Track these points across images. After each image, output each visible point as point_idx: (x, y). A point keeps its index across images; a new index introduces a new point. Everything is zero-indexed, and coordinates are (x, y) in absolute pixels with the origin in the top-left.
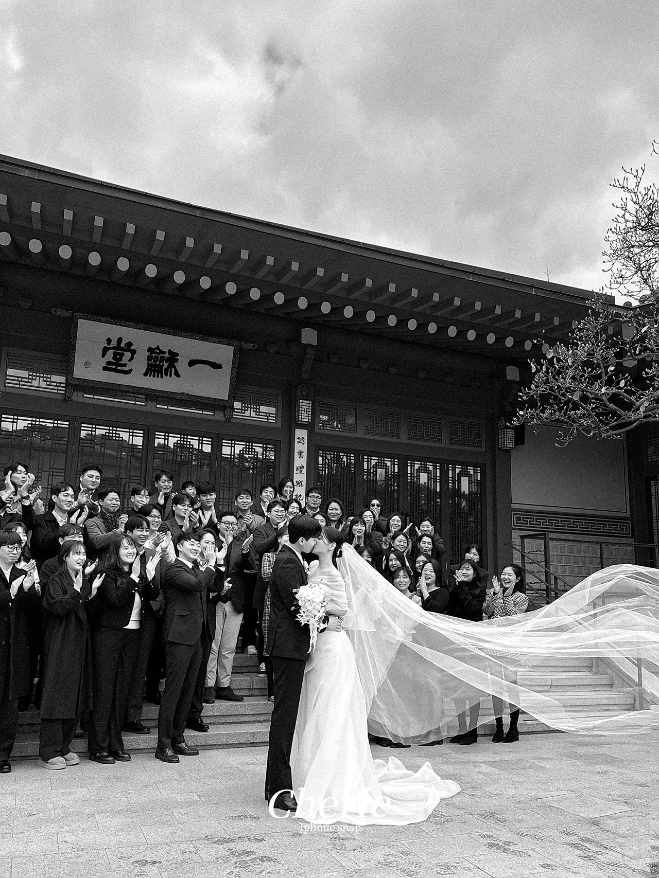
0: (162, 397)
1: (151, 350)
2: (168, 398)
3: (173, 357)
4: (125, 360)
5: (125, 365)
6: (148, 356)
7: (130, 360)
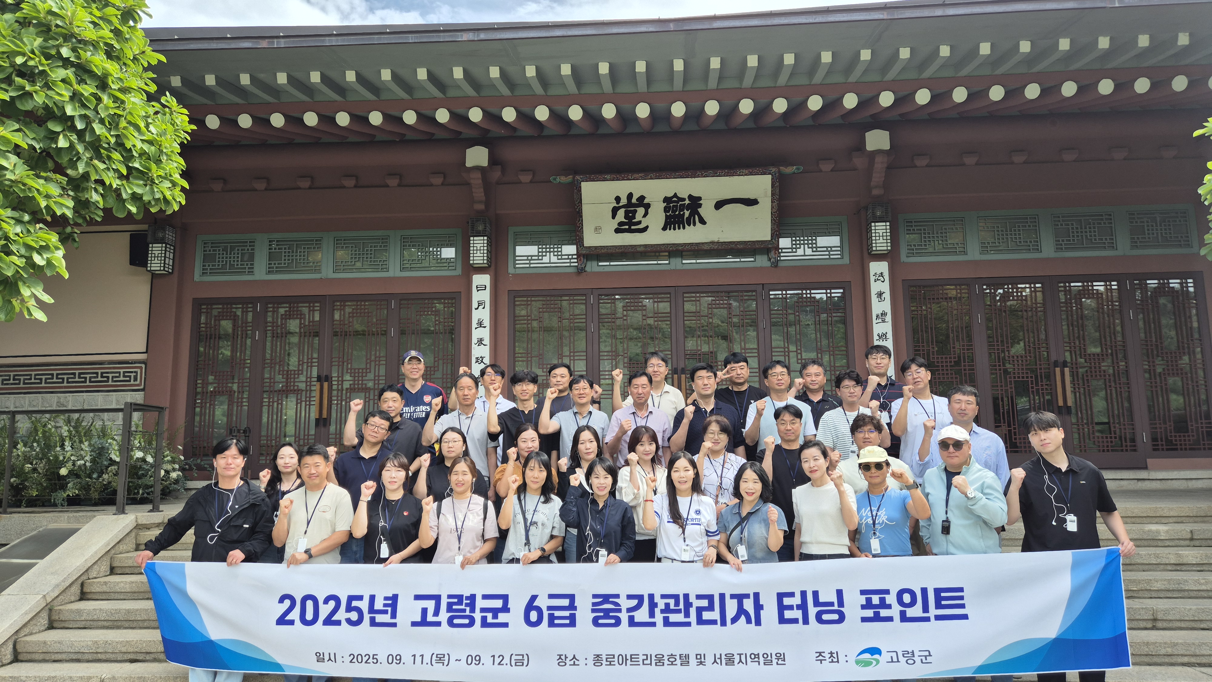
0: (688, 251)
1: (667, 200)
2: (694, 251)
3: (695, 202)
4: (639, 216)
5: (639, 223)
6: (665, 208)
7: (645, 216)
